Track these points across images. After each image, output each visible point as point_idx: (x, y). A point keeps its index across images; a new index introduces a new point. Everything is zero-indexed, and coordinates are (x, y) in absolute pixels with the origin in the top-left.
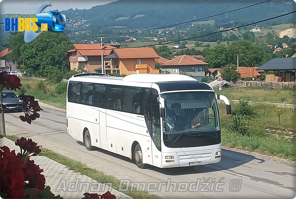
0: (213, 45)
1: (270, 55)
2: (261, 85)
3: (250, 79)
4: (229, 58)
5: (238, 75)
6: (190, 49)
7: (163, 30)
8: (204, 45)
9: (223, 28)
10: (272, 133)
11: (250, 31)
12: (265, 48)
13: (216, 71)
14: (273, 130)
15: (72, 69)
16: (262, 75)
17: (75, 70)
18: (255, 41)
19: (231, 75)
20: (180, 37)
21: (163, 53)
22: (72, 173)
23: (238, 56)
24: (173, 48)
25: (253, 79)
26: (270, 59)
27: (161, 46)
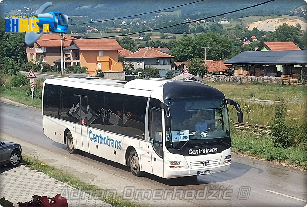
0: (179, 37)
1: (238, 48)
2: (229, 80)
3: (218, 73)
4: (196, 51)
5: (205, 68)
6: (155, 41)
7: (126, 20)
8: (169, 37)
9: (190, 20)
10: (241, 129)
11: (218, 22)
12: (233, 41)
13: (183, 65)
14: (242, 127)
15: (29, 60)
16: (230, 69)
17: (32, 61)
18: (223, 34)
19: (197, 68)
20: (144, 28)
21: (127, 45)
22: (29, 170)
23: (205, 49)
24: (137, 39)
25: (221, 73)
26: (239, 53)
27: (124, 37)
